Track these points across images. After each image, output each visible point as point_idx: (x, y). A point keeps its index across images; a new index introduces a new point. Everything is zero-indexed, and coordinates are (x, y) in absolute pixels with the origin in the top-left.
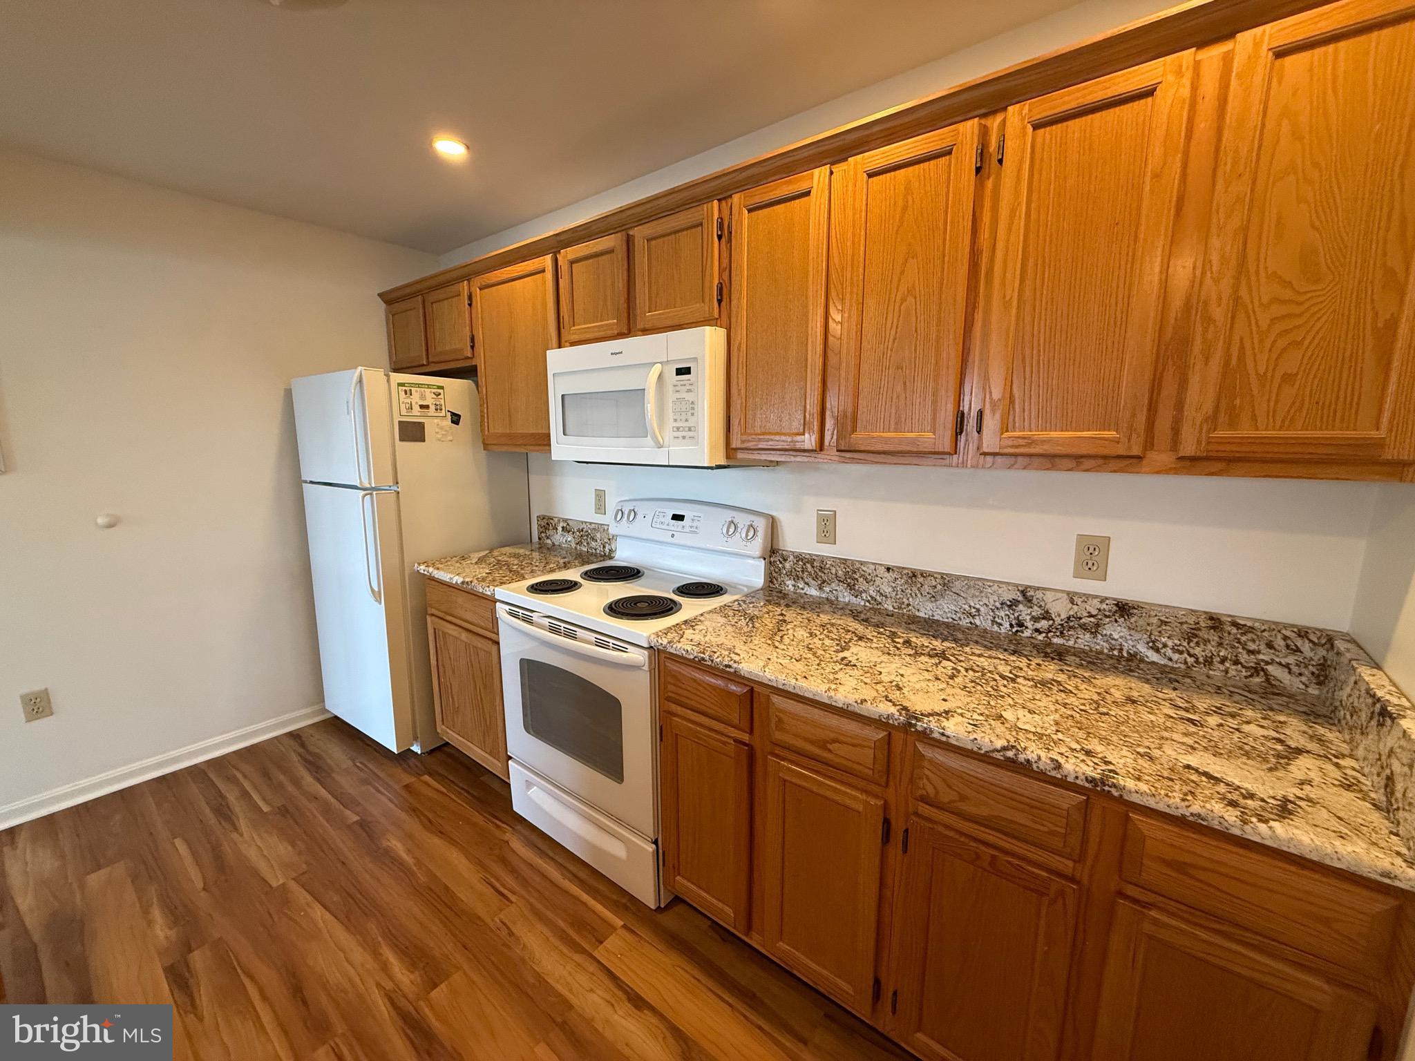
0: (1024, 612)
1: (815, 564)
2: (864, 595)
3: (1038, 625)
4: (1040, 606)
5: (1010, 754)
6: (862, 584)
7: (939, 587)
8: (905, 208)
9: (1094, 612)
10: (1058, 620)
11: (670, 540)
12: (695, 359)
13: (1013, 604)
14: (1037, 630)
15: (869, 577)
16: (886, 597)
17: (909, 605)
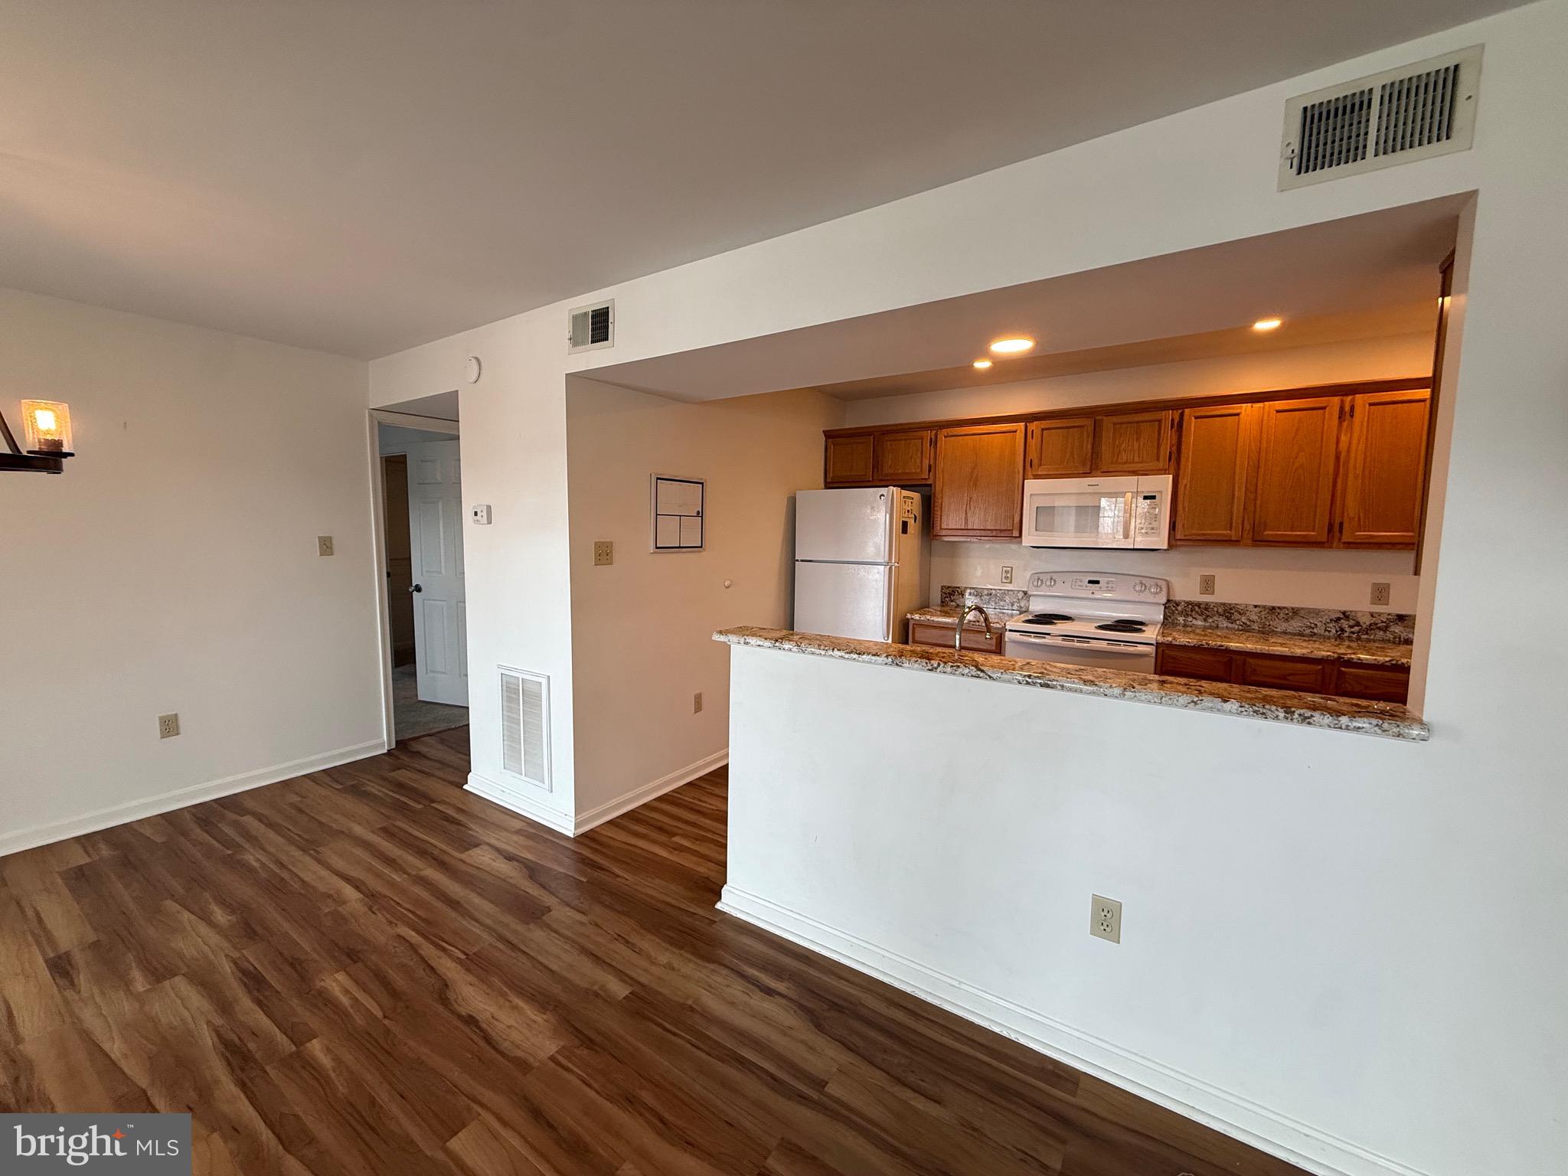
0: (1345, 624)
1: (1202, 606)
2: (1238, 622)
3: (1352, 630)
4: (1354, 620)
5: (1394, 662)
6: (1236, 616)
7: (1290, 614)
8: (1298, 430)
9: (1385, 620)
10: (1364, 626)
11: (1091, 596)
12: (1161, 492)
13: (1339, 619)
14: (1353, 633)
15: (1242, 612)
16: (1253, 622)
17: (1270, 625)
